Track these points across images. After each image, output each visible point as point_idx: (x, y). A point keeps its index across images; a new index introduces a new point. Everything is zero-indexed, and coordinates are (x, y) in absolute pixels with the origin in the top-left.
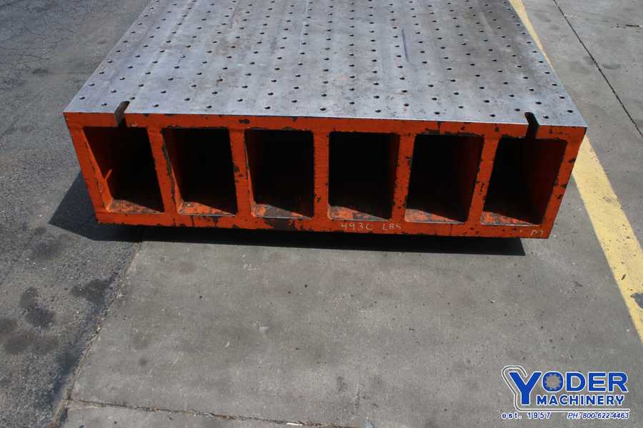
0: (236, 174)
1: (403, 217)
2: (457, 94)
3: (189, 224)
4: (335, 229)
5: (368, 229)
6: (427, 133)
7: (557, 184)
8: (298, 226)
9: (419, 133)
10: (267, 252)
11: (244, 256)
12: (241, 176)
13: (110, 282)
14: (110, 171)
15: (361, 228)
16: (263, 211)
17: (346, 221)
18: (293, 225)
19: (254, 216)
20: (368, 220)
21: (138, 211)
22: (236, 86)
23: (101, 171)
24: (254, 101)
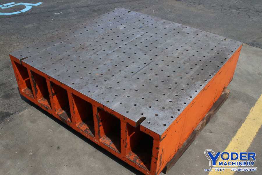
0: (50, 95)
1: (99, 139)
4: (79, 131)
6: (100, 108)
7: (153, 156)
9: (98, 107)
11: (53, 126)
12: (51, 97)
13: (11, 115)
15: (87, 136)
16: (61, 113)
17: (81, 130)
18: (67, 123)
19: (57, 113)
20: (89, 134)
21: (29, 95)
22: (62, 64)
23: (22, 77)
24: (59, 71)
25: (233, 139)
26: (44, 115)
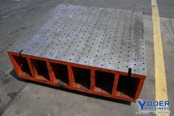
0: (49, 72)
1: (94, 90)
2: (111, 58)
3: (39, 81)
4: (75, 89)
5: (84, 91)
6: (98, 70)
7: (138, 89)
8: (66, 87)
9: (96, 70)
10: (59, 91)
11: (52, 92)
12: (50, 73)
13: (17, 94)
14: (22, 65)
15: (82, 91)
16: (57, 81)
17: (78, 88)
18: (64, 87)
19: (55, 82)
20: (84, 89)
21: (27, 76)
22: (52, 49)
23: (18, 65)
24: (54, 54)
25: (155, 66)
26: (42, 86)
